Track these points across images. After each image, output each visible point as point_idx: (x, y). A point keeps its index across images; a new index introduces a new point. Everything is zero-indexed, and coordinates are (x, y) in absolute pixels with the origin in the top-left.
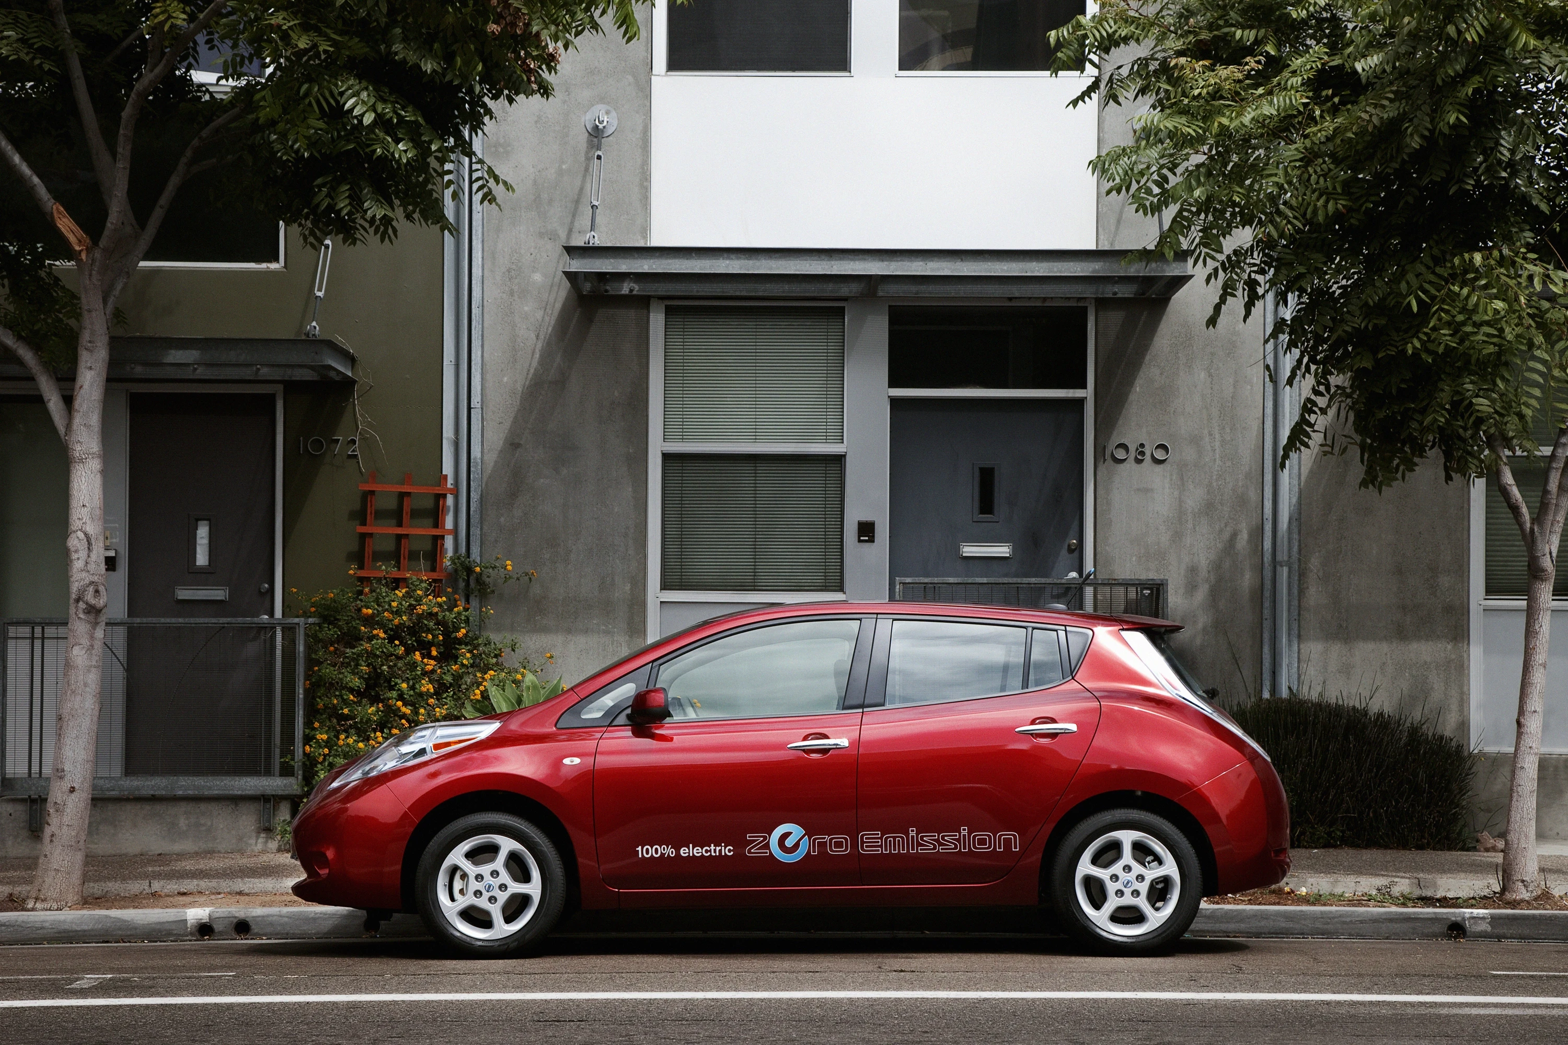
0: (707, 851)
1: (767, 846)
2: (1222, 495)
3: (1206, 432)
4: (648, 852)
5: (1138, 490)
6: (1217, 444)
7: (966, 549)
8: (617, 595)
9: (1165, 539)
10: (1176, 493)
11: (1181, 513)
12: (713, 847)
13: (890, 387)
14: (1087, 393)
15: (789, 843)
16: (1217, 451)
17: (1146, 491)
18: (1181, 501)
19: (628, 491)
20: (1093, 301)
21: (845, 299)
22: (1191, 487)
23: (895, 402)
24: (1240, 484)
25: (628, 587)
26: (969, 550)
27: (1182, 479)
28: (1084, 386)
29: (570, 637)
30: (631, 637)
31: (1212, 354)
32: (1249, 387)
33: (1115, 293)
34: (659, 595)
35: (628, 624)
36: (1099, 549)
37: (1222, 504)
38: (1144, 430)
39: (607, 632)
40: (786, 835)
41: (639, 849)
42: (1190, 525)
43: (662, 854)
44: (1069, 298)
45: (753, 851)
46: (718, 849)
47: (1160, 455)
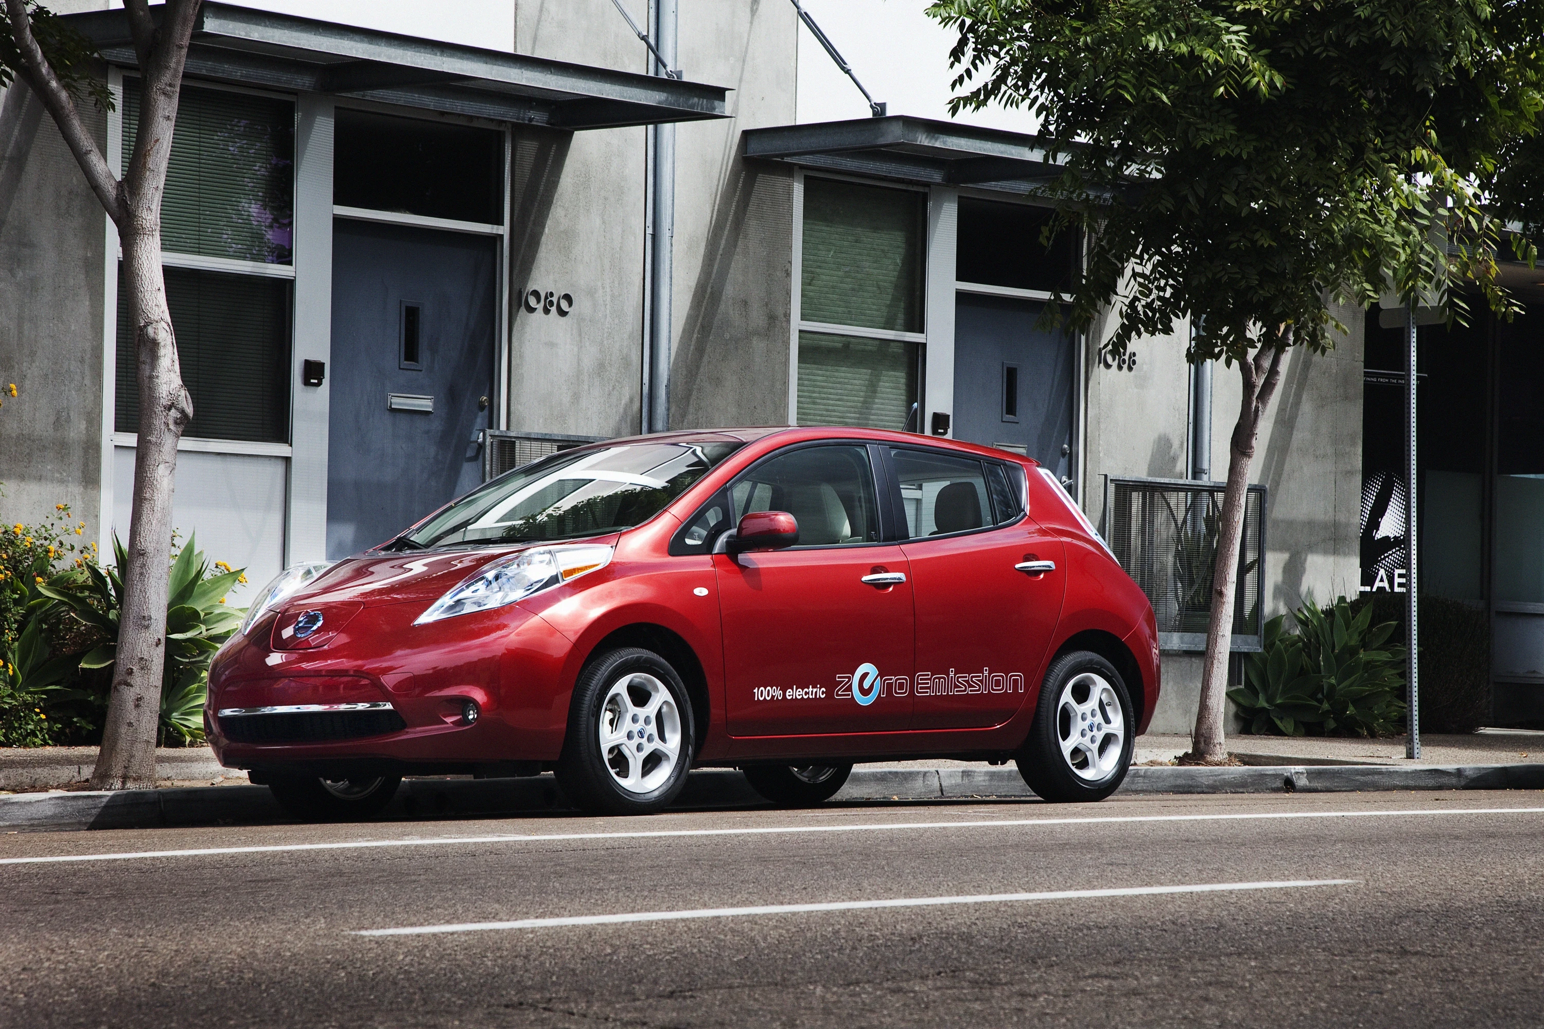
0: (806, 693)
1: (850, 689)
2: (611, 355)
3: (599, 284)
4: (763, 693)
5: (546, 344)
6: (608, 298)
7: (394, 400)
8: (72, 434)
9: (566, 399)
10: (576, 349)
11: (579, 373)
12: (811, 689)
13: (335, 203)
14: (504, 230)
15: (866, 685)
16: (608, 306)
17: (551, 345)
18: (579, 360)
19: (85, 305)
20: (510, 126)
21: (294, 93)
22: (588, 344)
23: (338, 221)
24: (625, 344)
25: (83, 426)
26: (399, 402)
27: (580, 335)
28: (500, 222)
29: (22, 485)
30: (85, 487)
31: (606, 199)
32: (633, 239)
33: (531, 120)
34: (113, 438)
35: (83, 472)
36: (512, 408)
37: (611, 365)
38: (551, 277)
39: (62, 481)
40: (865, 676)
41: (756, 691)
42: (586, 387)
43: (773, 697)
44: (492, 120)
45: (840, 694)
46: (815, 690)
47: (564, 305)
